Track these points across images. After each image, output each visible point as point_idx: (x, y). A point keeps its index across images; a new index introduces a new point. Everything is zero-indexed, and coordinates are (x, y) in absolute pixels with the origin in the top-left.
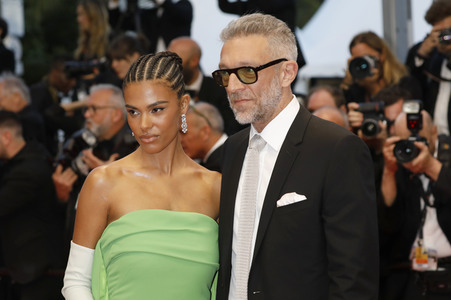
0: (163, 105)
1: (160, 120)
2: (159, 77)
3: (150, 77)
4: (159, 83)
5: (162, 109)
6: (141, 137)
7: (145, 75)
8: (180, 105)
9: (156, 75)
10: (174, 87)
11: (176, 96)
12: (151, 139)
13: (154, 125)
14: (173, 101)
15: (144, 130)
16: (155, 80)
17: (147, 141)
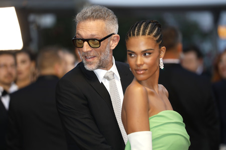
0: (151, 51)
1: (148, 60)
2: (149, 34)
3: (144, 34)
4: (149, 38)
5: (150, 53)
6: (136, 70)
7: (141, 33)
8: (160, 52)
9: (147, 33)
10: (158, 41)
11: (158, 47)
12: (142, 72)
13: (144, 63)
14: (157, 50)
15: (138, 66)
16: (147, 36)
17: (139, 72)
